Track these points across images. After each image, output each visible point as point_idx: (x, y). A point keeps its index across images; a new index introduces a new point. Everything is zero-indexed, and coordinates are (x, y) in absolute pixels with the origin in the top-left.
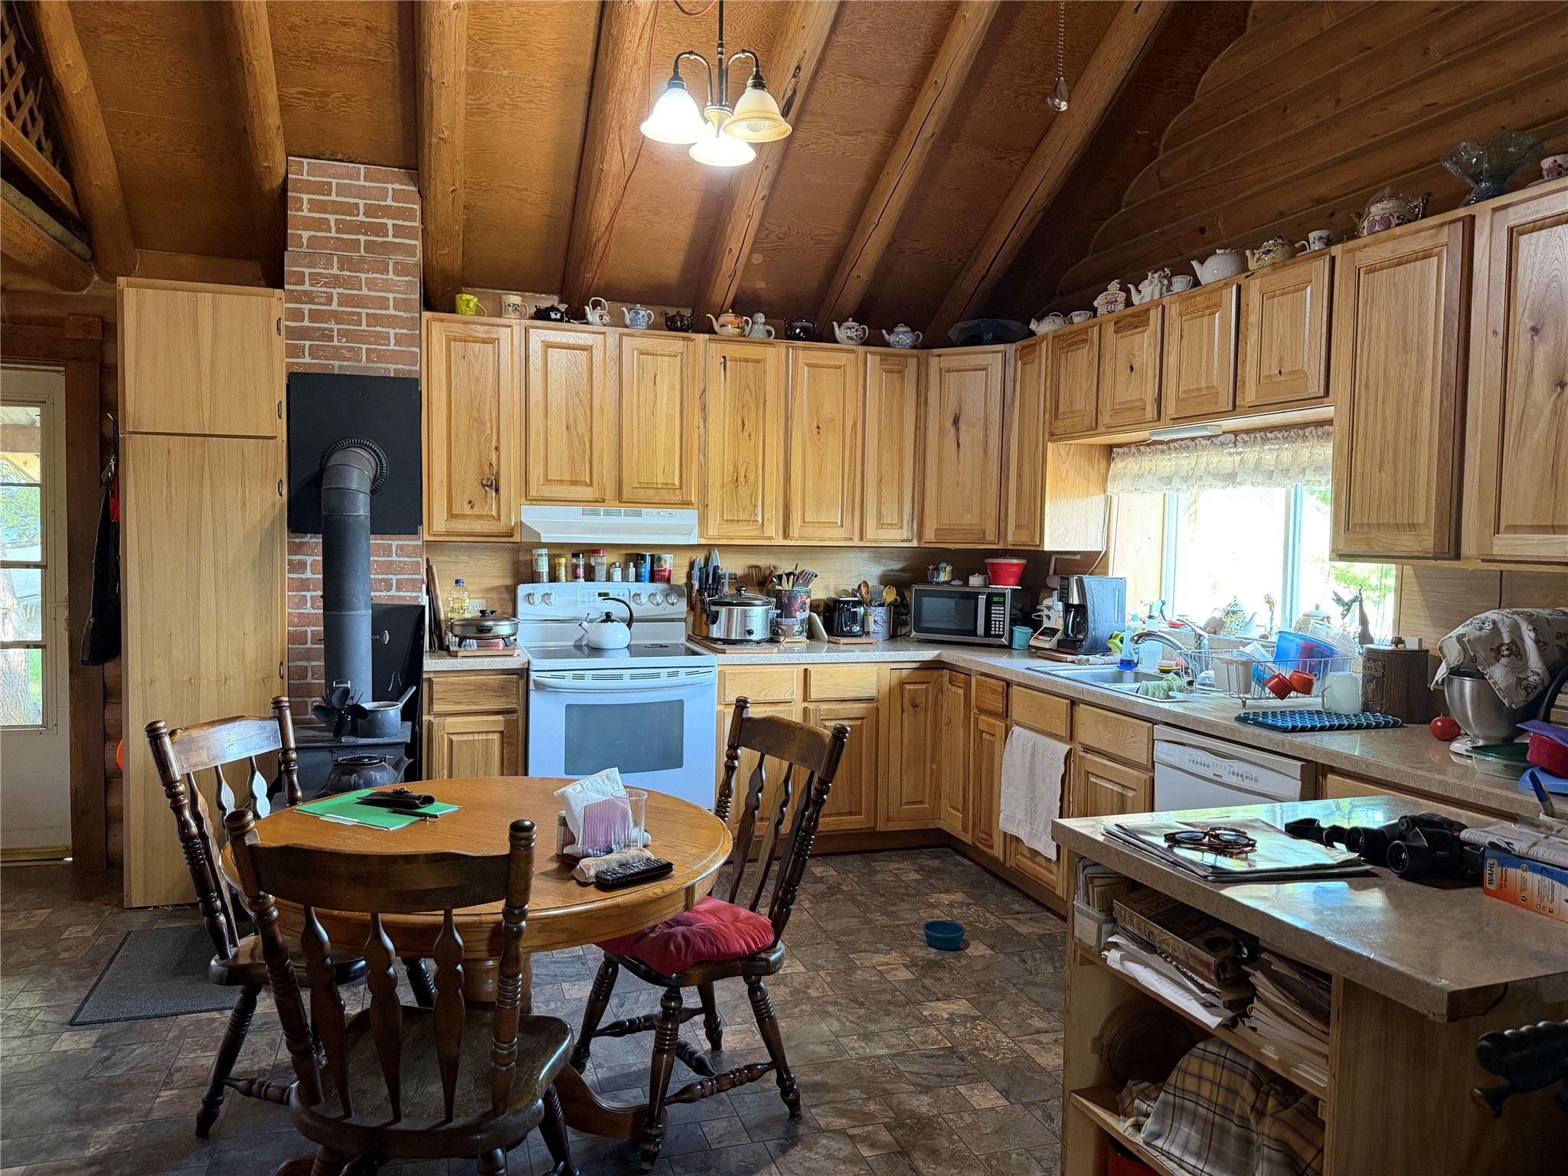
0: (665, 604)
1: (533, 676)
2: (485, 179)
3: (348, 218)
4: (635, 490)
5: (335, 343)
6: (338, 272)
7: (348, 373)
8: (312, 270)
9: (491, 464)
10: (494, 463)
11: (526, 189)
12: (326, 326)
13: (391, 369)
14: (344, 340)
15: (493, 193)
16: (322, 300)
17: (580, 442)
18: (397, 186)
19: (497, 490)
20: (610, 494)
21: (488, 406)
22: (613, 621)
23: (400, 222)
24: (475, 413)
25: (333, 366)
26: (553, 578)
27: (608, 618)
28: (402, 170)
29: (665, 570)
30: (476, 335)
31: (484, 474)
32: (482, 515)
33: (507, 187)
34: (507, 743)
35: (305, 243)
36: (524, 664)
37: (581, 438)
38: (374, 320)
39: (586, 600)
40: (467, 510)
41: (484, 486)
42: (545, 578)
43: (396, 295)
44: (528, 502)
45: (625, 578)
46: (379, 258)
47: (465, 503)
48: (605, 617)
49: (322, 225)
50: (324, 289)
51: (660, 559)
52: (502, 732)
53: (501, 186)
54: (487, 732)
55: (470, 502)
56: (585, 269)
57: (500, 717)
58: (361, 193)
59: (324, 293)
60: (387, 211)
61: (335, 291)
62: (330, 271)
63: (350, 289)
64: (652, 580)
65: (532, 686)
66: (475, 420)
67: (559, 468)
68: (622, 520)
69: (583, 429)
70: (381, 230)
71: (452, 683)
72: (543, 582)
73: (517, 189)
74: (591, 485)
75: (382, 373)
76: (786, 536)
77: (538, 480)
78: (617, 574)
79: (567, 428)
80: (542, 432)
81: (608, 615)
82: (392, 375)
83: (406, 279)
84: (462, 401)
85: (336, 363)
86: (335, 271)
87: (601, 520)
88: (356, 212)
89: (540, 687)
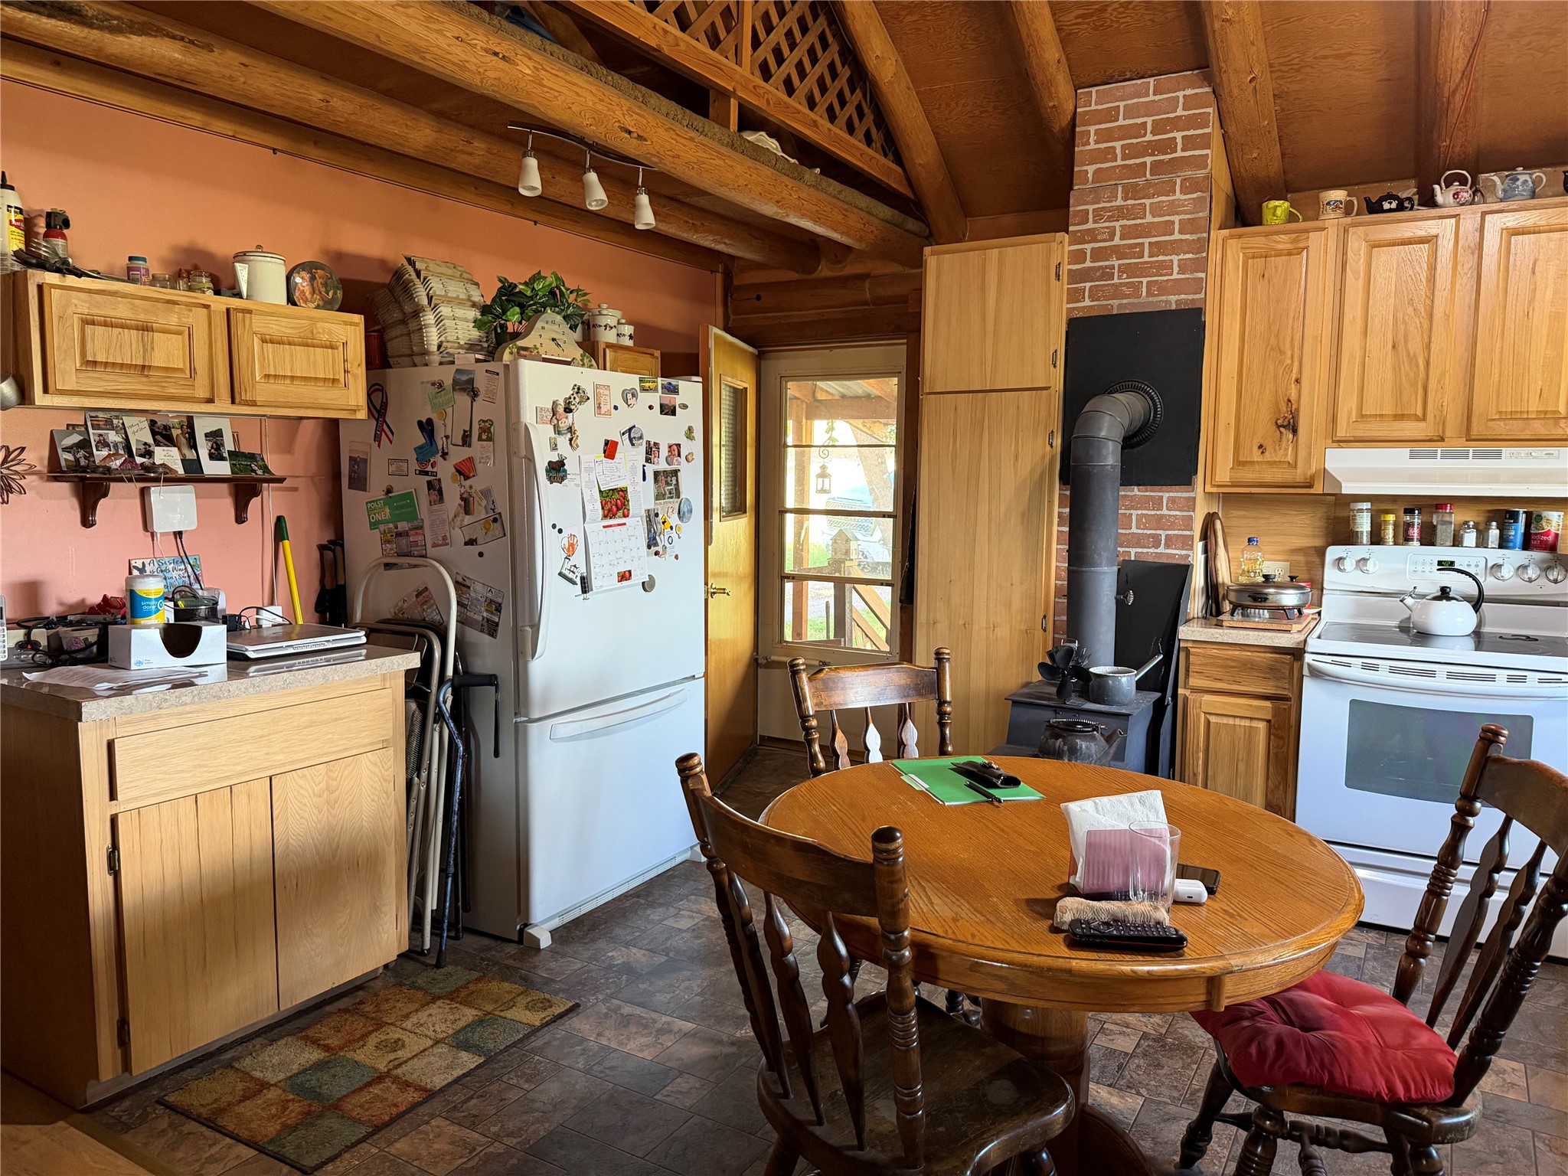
0: (1543, 581)
1: (1308, 658)
2: (1293, 56)
3: (1134, 141)
4: (1490, 424)
5: (1116, 280)
6: (1122, 203)
7: (1127, 312)
8: (1096, 206)
9: (1289, 401)
10: (1293, 397)
11: (1350, 54)
12: (1107, 263)
13: (1172, 301)
14: (1125, 276)
15: (1309, 70)
16: (1105, 236)
17: (1411, 363)
18: (1189, 92)
19: (1295, 431)
20: (1452, 430)
21: (1290, 331)
22: (1449, 599)
23: (1192, 132)
24: (1273, 341)
25: (1112, 306)
26: (1376, 539)
27: (1444, 594)
28: (1196, 72)
29: (1548, 533)
30: (1281, 247)
31: (1279, 412)
32: (1275, 462)
33: (1325, 57)
34: (1275, 736)
35: (1090, 179)
36: (1299, 643)
37: (1413, 359)
38: (1158, 248)
39: (1420, 568)
40: (1256, 456)
41: (1279, 427)
42: (1365, 539)
43: (1183, 217)
44: (1336, 444)
45: (1482, 542)
46: (1165, 178)
47: (1255, 448)
48: (1439, 594)
49: (1110, 154)
50: (1107, 224)
51: (1540, 517)
52: (1269, 721)
53: (1315, 58)
54: (1251, 719)
55: (1261, 447)
56: (1439, 137)
57: (1268, 704)
58: (1149, 109)
59: (1107, 228)
60: (1176, 124)
61: (1117, 224)
62: (1114, 204)
63: (1134, 219)
64: (1526, 546)
65: (1306, 672)
66: (1272, 349)
67: (1381, 399)
68: (1471, 464)
69: (1416, 347)
70: (1169, 146)
71: (1212, 657)
72: (1362, 544)
73: (1337, 57)
74: (1424, 419)
75: (1163, 307)
77: (1350, 415)
78: (1470, 538)
79: (1394, 347)
80: (1358, 355)
81: (1445, 591)
82: (1174, 307)
83: (1195, 196)
84: (1258, 327)
85: (1115, 302)
86: (1119, 202)
87: (1439, 464)
88: (1143, 132)
89: (1317, 674)
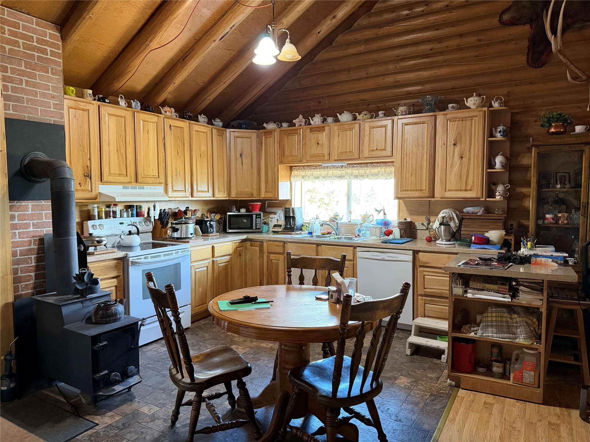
0: (145, 226)
1: (131, 259)
2: (87, 36)
3: (29, 43)
4: (143, 178)
5: (25, 105)
6: (25, 69)
7: (32, 120)
8: (12, 66)
9: (88, 166)
10: (89, 166)
11: (103, 44)
12: (20, 95)
13: (52, 120)
14: (30, 104)
15: (88, 43)
16: (17, 82)
17: (122, 157)
18: (51, 32)
19: (91, 178)
20: (133, 180)
21: (86, 140)
22: (133, 234)
23: (53, 50)
24: (80, 142)
25: (25, 116)
26: (100, 218)
27: (130, 233)
28: (53, 24)
29: (142, 212)
30: (80, 106)
31: (85, 171)
32: (85, 190)
33: (96, 42)
34: (119, 290)
35: (7, 51)
36: (124, 255)
37: (122, 155)
38: (44, 95)
39: (116, 226)
40: (79, 188)
41: (85, 176)
42: (97, 218)
43: (52, 84)
44: (102, 184)
46: (44, 65)
47: (78, 184)
48: (128, 233)
49: (15, 43)
50: (18, 77)
51: (140, 207)
52: (116, 286)
53: (93, 41)
54: (110, 287)
55: (80, 184)
56: (116, 82)
57: (115, 280)
58: (34, 31)
59: (18, 78)
60: (46, 43)
61: (24, 78)
62: (20, 68)
63: (31, 78)
64: (137, 216)
65: (130, 264)
66: (80, 146)
67: (115, 169)
68: (138, 191)
69: (123, 151)
70: (44, 52)
71: (97, 267)
72: (96, 220)
73: (99, 43)
74: (127, 176)
75: (48, 122)
76: (192, 196)
77: (107, 174)
78: (125, 214)
79: (117, 151)
80: (108, 152)
81: (130, 232)
82: (52, 123)
83: (57, 77)
84: (75, 137)
85: (26, 115)
86: (23, 68)
87: (130, 191)
88: (32, 40)
89: (133, 263)
